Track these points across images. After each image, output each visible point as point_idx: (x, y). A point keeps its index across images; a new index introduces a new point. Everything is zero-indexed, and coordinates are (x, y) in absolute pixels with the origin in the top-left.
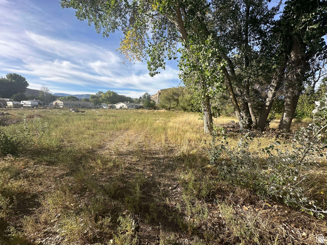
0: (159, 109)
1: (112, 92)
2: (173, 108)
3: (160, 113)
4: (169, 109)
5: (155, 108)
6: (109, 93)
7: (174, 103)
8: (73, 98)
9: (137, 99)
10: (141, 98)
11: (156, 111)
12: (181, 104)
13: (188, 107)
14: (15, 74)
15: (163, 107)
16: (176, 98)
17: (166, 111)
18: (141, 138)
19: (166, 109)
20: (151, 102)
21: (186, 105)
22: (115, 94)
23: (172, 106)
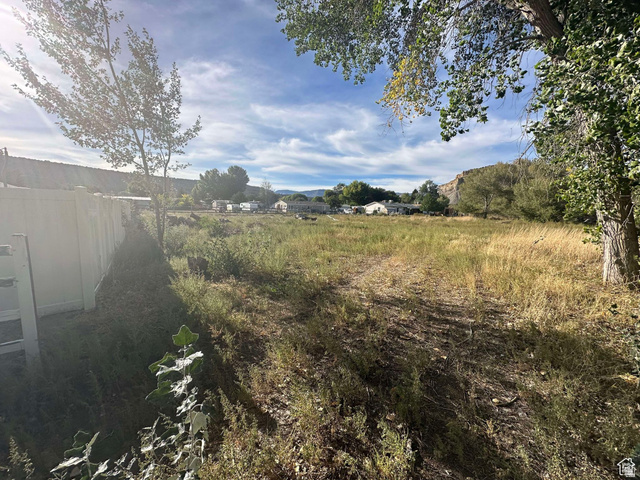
0: (456, 215)
1: (361, 183)
2: (496, 212)
3: (459, 225)
4: (484, 215)
5: (447, 213)
6: (355, 185)
7: (499, 200)
8: (301, 197)
9: (407, 194)
10: (415, 191)
11: (449, 219)
12: (521, 202)
13: (542, 211)
14: (236, 167)
15: (469, 210)
16: (505, 187)
17: (475, 219)
18: (417, 275)
19: (477, 215)
20: (438, 200)
21: (535, 203)
22: (365, 187)
23: (493, 207)
